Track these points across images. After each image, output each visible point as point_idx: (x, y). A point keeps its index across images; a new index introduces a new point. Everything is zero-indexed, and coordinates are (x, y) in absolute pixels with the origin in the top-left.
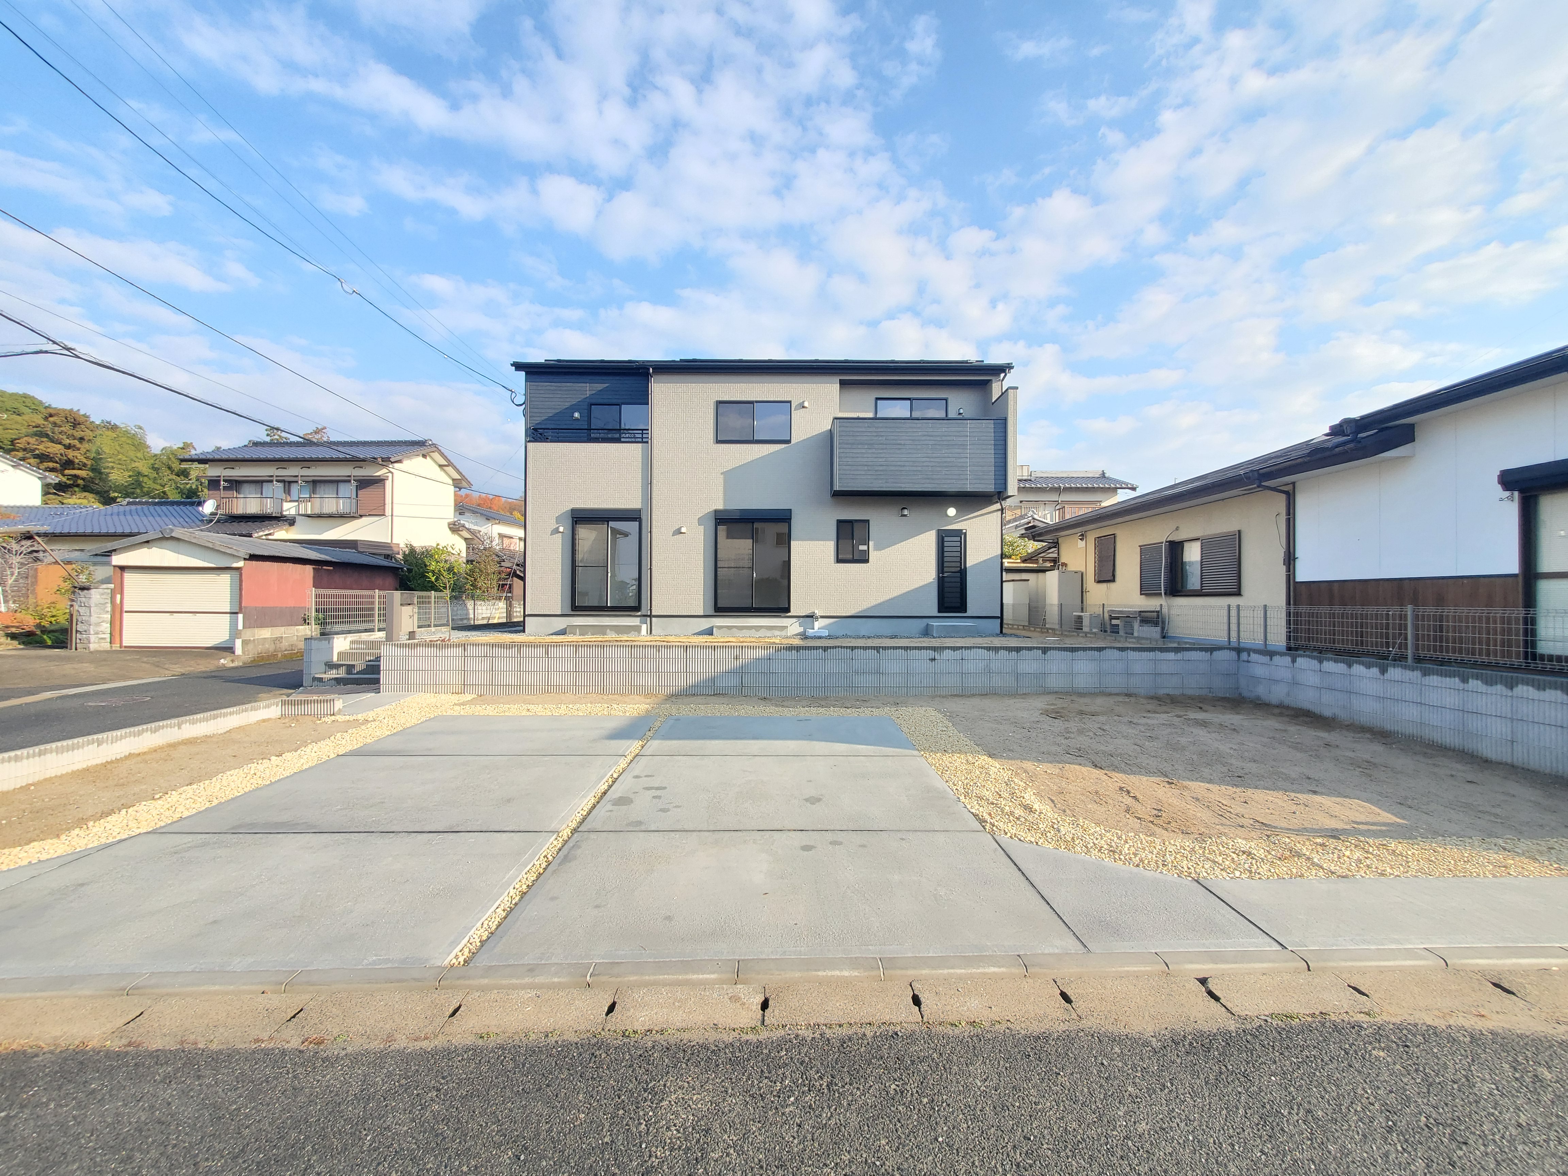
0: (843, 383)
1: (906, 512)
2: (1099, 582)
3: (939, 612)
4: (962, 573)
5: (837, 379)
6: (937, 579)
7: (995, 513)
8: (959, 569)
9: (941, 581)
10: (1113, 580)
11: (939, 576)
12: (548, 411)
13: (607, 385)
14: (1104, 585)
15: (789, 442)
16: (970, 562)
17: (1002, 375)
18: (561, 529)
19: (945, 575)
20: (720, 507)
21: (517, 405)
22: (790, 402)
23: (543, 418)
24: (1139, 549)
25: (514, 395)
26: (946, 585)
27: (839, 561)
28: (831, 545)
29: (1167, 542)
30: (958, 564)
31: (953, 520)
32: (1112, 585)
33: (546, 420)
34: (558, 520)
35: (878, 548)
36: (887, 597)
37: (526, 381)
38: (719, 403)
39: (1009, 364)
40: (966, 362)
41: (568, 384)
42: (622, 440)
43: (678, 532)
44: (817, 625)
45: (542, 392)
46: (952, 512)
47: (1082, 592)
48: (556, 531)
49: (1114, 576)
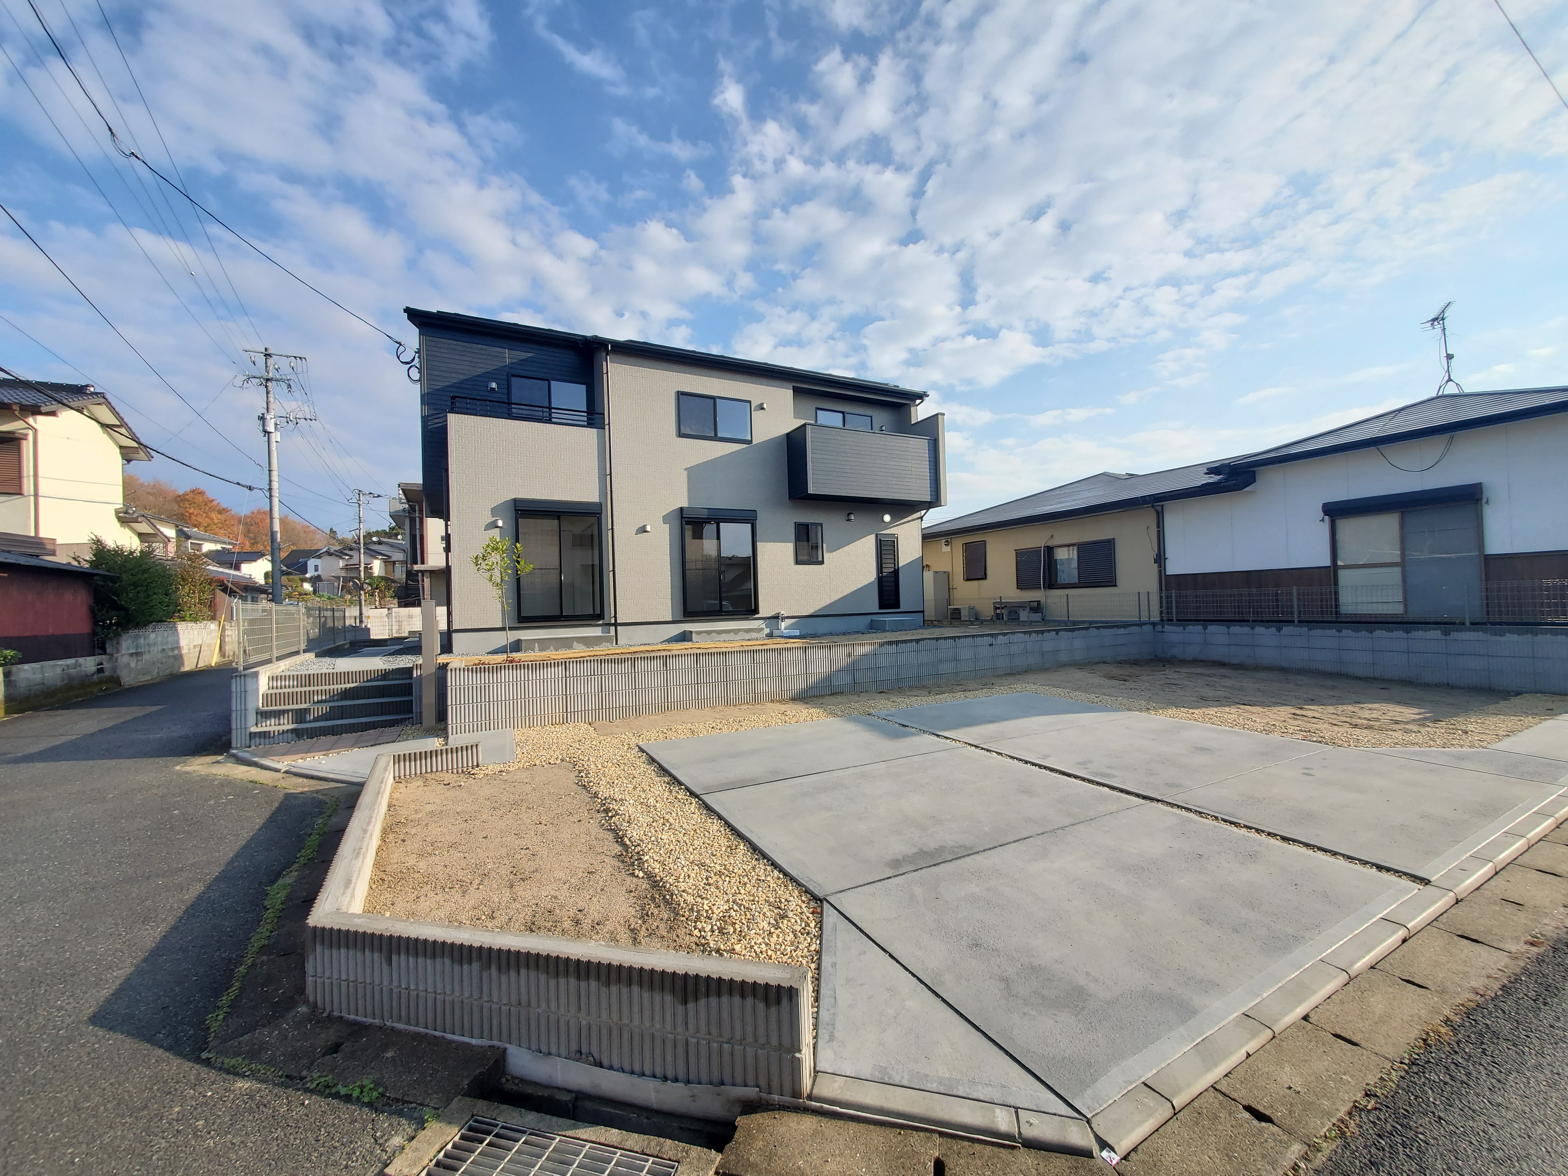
0: (797, 391)
1: (852, 517)
2: (968, 580)
3: (880, 608)
4: (896, 572)
5: (791, 385)
6: (877, 578)
7: (917, 521)
8: (893, 569)
9: (880, 580)
10: (985, 577)
11: (879, 576)
12: (453, 375)
13: (530, 355)
14: (975, 583)
15: (750, 442)
16: (902, 562)
17: (918, 401)
18: (500, 523)
19: (884, 574)
20: (684, 504)
21: (402, 362)
22: (750, 402)
24: (1014, 553)
25: (401, 349)
26: (885, 584)
27: (798, 562)
28: (790, 547)
29: (1044, 547)
30: (893, 565)
31: (888, 525)
32: (983, 582)
33: (450, 386)
34: (495, 511)
35: (832, 550)
36: (840, 596)
37: (420, 334)
38: (680, 395)
39: (924, 392)
40: (886, 385)
41: (480, 347)
44: (783, 625)
45: (446, 351)
46: (887, 518)
47: (949, 589)
48: (493, 525)
49: (985, 574)
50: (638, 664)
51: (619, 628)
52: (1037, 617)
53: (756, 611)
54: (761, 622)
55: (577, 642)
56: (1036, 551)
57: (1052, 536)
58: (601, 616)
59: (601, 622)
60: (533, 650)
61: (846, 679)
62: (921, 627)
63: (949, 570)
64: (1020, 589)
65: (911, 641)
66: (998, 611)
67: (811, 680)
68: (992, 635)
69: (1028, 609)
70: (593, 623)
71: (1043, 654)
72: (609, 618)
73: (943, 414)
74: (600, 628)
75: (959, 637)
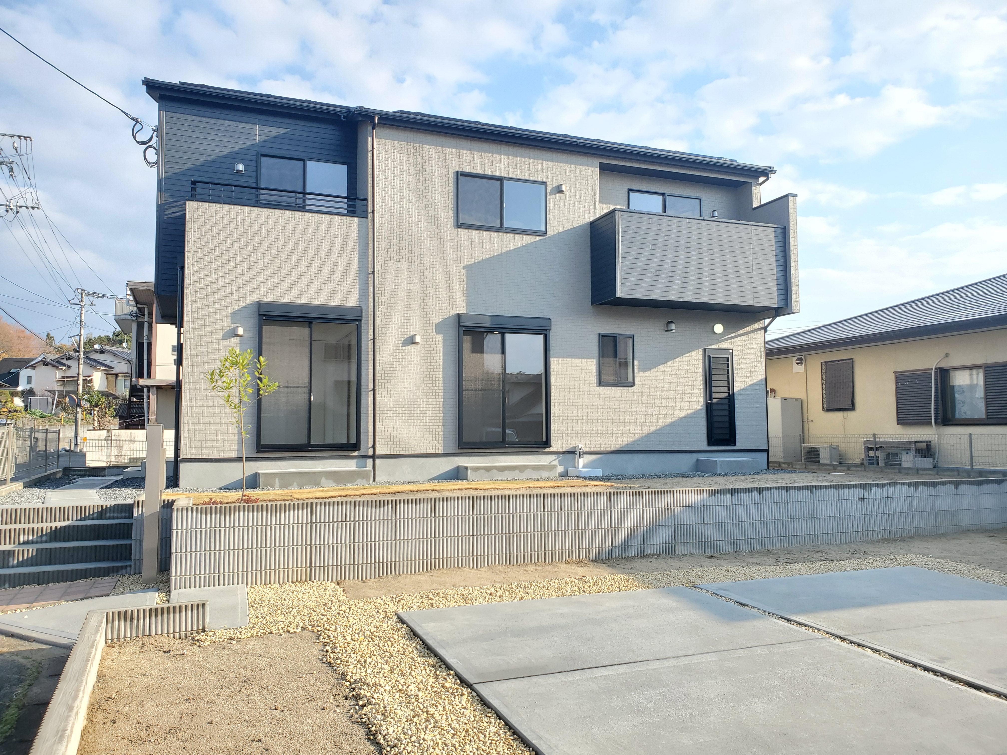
0: (604, 168)
1: (673, 327)
2: (829, 410)
3: (710, 443)
4: (730, 399)
5: (596, 162)
6: (705, 406)
7: (759, 332)
8: (726, 395)
9: (710, 408)
10: (852, 407)
11: (707, 403)
12: (195, 156)
13: (283, 131)
14: (839, 414)
15: (544, 233)
16: (739, 385)
17: (761, 179)
18: (241, 331)
19: (714, 401)
20: (462, 310)
21: (138, 142)
22: (545, 184)
23: (187, 167)
24: (893, 377)
25: (138, 127)
26: (715, 413)
27: (601, 383)
28: (591, 364)
29: (936, 369)
30: (726, 389)
31: (720, 338)
32: (850, 414)
33: (191, 169)
34: (235, 317)
35: (644, 369)
36: (654, 428)
37: (159, 110)
38: (460, 175)
39: (770, 168)
40: (720, 159)
41: (227, 122)
42: (308, 207)
43: (411, 341)
44: (581, 462)
45: (186, 128)
46: (719, 328)
47: (803, 421)
48: (233, 334)
49: (853, 404)
50: (401, 508)
51: (378, 461)
52: (927, 463)
53: (547, 443)
54: (553, 457)
55: (326, 479)
56: (923, 375)
57: (947, 355)
58: (356, 446)
59: (356, 453)
60: (273, 486)
61: (664, 537)
62: (764, 472)
63: (803, 396)
64: (901, 424)
65: (751, 490)
66: (871, 453)
67: (619, 538)
68: (863, 486)
69: (913, 452)
70: (346, 454)
71: (936, 514)
72: (366, 448)
73: (795, 196)
74: (354, 461)
75: (818, 488)
